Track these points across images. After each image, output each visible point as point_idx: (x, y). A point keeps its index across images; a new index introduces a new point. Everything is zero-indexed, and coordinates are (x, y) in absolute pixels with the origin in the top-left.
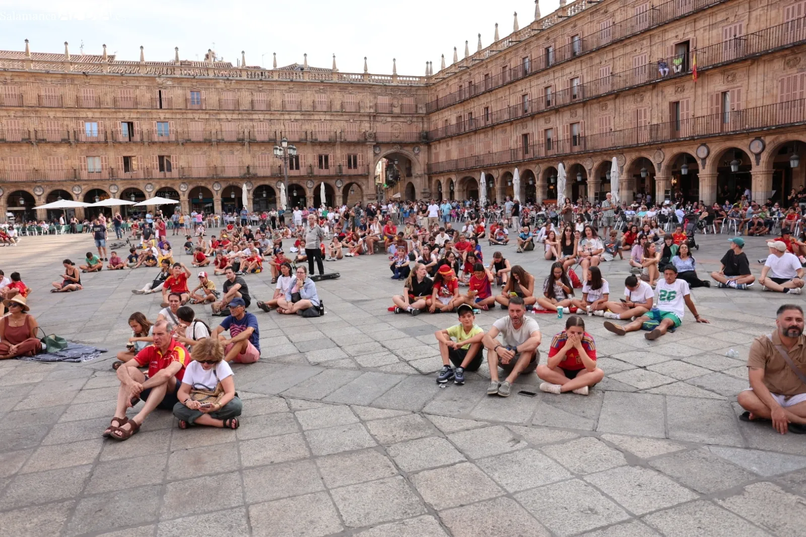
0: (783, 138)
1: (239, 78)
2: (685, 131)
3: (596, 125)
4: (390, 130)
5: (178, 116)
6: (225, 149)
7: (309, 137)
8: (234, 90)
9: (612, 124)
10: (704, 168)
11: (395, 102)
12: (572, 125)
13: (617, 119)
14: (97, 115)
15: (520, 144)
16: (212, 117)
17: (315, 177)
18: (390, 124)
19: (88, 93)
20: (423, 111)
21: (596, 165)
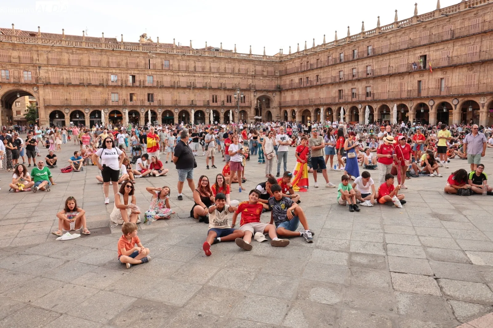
0: (466, 99)
1: (188, 54)
2: (424, 94)
3: (380, 88)
4: (262, 84)
5: (158, 73)
6: (181, 91)
7: (223, 86)
8: (186, 60)
9: (388, 88)
10: (432, 110)
11: (264, 70)
12: (366, 87)
13: (390, 86)
14: (118, 71)
15: (337, 94)
16: (175, 74)
17: (226, 107)
18: (262, 81)
19: (114, 59)
20: (278, 74)
21: (379, 106)
